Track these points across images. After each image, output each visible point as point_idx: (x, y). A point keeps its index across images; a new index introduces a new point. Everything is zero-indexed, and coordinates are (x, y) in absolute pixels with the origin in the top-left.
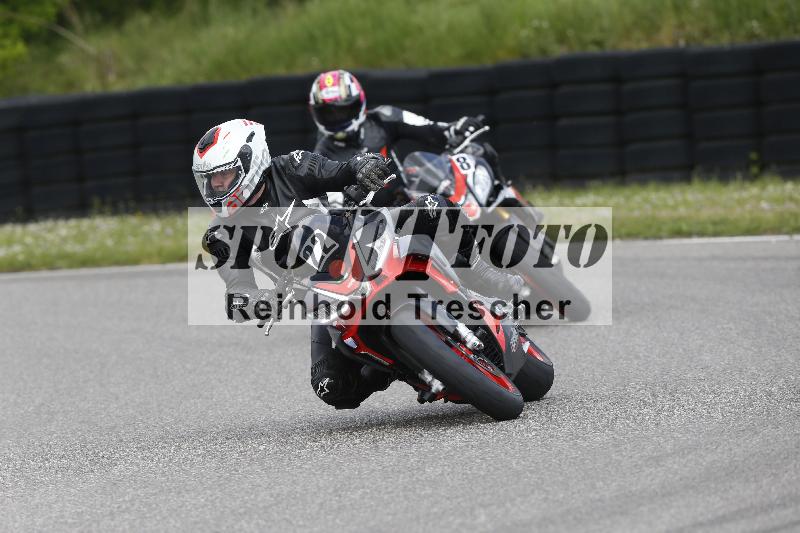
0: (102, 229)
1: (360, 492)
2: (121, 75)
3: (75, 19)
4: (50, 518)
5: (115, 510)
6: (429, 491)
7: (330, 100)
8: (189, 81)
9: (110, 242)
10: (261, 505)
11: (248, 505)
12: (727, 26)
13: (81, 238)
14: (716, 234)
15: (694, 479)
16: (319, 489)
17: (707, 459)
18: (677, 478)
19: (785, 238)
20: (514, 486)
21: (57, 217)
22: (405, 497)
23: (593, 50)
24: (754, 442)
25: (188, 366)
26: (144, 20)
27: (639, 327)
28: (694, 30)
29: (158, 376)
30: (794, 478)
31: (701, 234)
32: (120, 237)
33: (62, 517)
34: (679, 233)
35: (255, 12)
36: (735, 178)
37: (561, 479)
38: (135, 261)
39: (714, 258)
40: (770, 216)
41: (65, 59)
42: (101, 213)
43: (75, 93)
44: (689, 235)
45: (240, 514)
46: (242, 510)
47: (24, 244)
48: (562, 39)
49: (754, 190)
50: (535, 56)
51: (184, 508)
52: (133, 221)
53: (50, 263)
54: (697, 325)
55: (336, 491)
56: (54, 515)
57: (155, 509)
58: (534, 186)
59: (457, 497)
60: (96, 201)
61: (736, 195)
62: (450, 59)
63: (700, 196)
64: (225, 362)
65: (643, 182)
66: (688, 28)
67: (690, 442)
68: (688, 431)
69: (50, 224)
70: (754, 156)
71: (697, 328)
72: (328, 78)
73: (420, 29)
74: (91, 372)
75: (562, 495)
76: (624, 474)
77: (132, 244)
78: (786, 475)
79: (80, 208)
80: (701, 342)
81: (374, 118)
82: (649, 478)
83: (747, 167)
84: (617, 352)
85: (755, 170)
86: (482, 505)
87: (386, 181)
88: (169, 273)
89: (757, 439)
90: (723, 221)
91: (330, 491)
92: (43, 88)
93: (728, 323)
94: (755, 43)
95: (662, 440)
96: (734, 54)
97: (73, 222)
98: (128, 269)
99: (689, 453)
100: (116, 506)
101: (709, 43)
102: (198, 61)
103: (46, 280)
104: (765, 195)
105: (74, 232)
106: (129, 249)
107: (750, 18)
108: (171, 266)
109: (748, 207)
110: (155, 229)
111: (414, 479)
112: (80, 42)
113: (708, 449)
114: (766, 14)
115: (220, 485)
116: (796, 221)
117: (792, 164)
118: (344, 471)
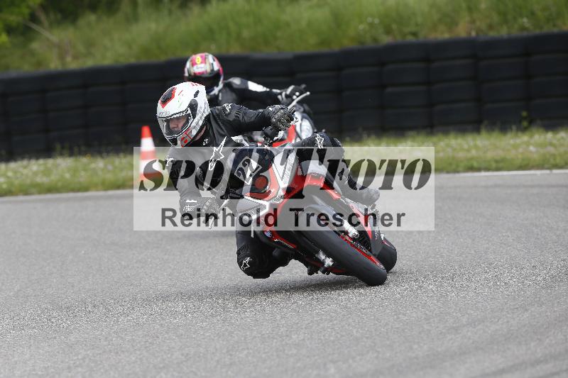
0: (62, 166)
1: (246, 352)
3: (42, 17)
4: (25, 371)
5: (72, 365)
6: (294, 351)
7: (199, 73)
9: (67, 176)
10: (175, 362)
11: (166, 362)
12: (506, 22)
13: (47, 172)
14: (498, 169)
15: (482, 343)
16: (217, 350)
17: (492, 329)
18: (471, 341)
19: (548, 172)
20: (355, 348)
21: (30, 158)
22: (278, 356)
23: (410, 39)
24: (525, 316)
25: (123, 263)
26: (92, 17)
27: (443, 235)
28: (482, 24)
29: (102, 270)
30: (553, 342)
31: (487, 169)
32: (75, 171)
33: (34, 370)
34: (471, 169)
35: (170, 12)
36: (512, 129)
37: (388, 342)
38: (86, 189)
39: (496, 186)
40: (536, 156)
41: (35, 45)
42: (61, 155)
44: (479, 170)
45: (160, 368)
46: (161, 366)
47: (8, 177)
48: (388, 31)
49: (525, 138)
50: (369, 43)
51: (120, 364)
52: (84, 160)
53: (25, 191)
54: (484, 233)
55: (228, 352)
56: (28, 369)
57: (100, 364)
58: (369, 136)
59: (314, 356)
60: (58, 146)
61: (512, 142)
62: (309, 45)
63: (487, 143)
64: (149, 260)
65: (446, 133)
66: (478, 23)
67: (479, 317)
69: (25, 162)
70: (524, 114)
71: (484, 236)
72: (198, 58)
73: (288, 24)
74: (54, 267)
75: (388, 355)
76: (433, 339)
77: (83, 177)
78: (547, 340)
79: (46, 151)
80: (487, 245)
81: (228, 86)
82: (451, 342)
83: (520, 122)
84: (428, 253)
85: (525, 124)
86: (333, 362)
88: (110, 197)
89: (527, 315)
90: (503, 160)
91: (224, 351)
92: (21, 66)
93: (506, 232)
94: (525, 34)
95: (459, 315)
96: (511, 42)
97: (41, 161)
98: (80, 194)
99: (479, 324)
100: (72, 362)
101: (493, 34)
102: (130, 47)
103: (22, 202)
104: (532, 141)
105: (42, 168)
106: (82, 180)
107: (522, 16)
108: (111, 193)
109: (521, 150)
110: (100, 166)
111: (284, 343)
112: (46, 34)
113: (492, 321)
114: (533, 14)
115: (146, 348)
116: (555, 159)
117: (551, 119)
118: (234, 337)
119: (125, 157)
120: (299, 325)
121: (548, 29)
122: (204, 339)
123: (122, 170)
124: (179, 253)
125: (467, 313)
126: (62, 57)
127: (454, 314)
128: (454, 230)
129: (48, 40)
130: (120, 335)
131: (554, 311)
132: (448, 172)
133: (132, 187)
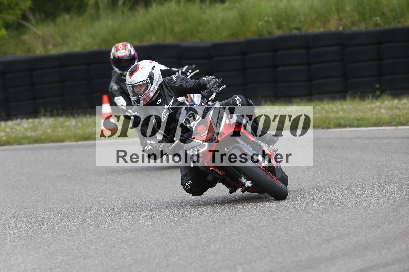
0: (45, 124)
1: (177, 257)
2: (55, 46)
3: (31, 17)
5: (52, 267)
6: (212, 257)
7: (121, 56)
8: (89, 48)
9: (49, 131)
10: (127, 264)
11: (121, 265)
12: (364, 20)
13: (34, 128)
14: (358, 126)
15: (348, 250)
16: (157, 256)
17: (354, 240)
18: (339, 249)
19: (394, 127)
20: (256, 255)
21: (22, 119)
22: (200, 260)
23: (295, 32)
24: (378, 232)
26: (67, 17)
27: (319, 173)
28: (347, 22)
29: (74, 199)
30: (399, 250)
31: (351, 126)
32: (54, 128)
34: (339, 126)
35: (123, 13)
36: (368, 97)
37: (280, 250)
38: (63, 141)
39: (358, 138)
40: (386, 116)
41: (25, 37)
42: (45, 116)
43: (31, 55)
44: (345, 126)
46: (117, 267)
47: (6, 132)
48: (279, 27)
49: (378, 103)
50: (266, 36)
51: (87, 266)
52: (61, 120)
54: (349, 172)
55: (165, 257)
57: (73, 266)
59: (227, 260)
60: (42, 110)
61: (368, 106)
62: (222, 37)
63: (350, 107)
65: (321, 100)
66: (344, 21)
67: (345, 232)
68: (344, 226)
69: (19, 121)
70: (378, 86)
71: (349, 174)
72: (120, 46)
73: (207, 22)
74: (40, 197)
75: (280, 259)
76: (312, 248)
77: (60, 132)
78: (394, 248)
79: (34, 113)
82: (325, 250)
83: (375, 92)
85: (378, 93)
86: (240, 264)
87: (221, 89)
88: (79, 147)
89: (379, 230)
90: (362, 119)
91: (162, 257)
92: (15, 52)
93: (365, 171)
94: (378, 28)
95: (331, 231)
96: (368, 34)
97: (30, 120)
99: (345, 237)
100: (53, 265)
101: (355, 28)
102: (94, 39)
103: (17, 150)
104: (383, 106)
105: (31, 125)
106: (60, 134)
107: (375, 16)
108: (80, 143)
109: (375, 112)
110: (72, 124)
111: (205, 251)
112: (34, 29)
113: (354, 235)
114: (384, 14)
115: (106, 254)
116: (399, 119)
117: (397, 89)
118: (169, 247)
119: (90, 117)
120: (216, 238)
121: (394, 25)
122: (147, 248)
123: (88, 127)
124: (129, 187)
125: (336, 229)
126: (45, 46)
127: (327, 230)
128: (327, 169)
129: (35, 33)
130: (87, 245)
131: (400, 228)
132: (323, 128)
133: (95, 139)
